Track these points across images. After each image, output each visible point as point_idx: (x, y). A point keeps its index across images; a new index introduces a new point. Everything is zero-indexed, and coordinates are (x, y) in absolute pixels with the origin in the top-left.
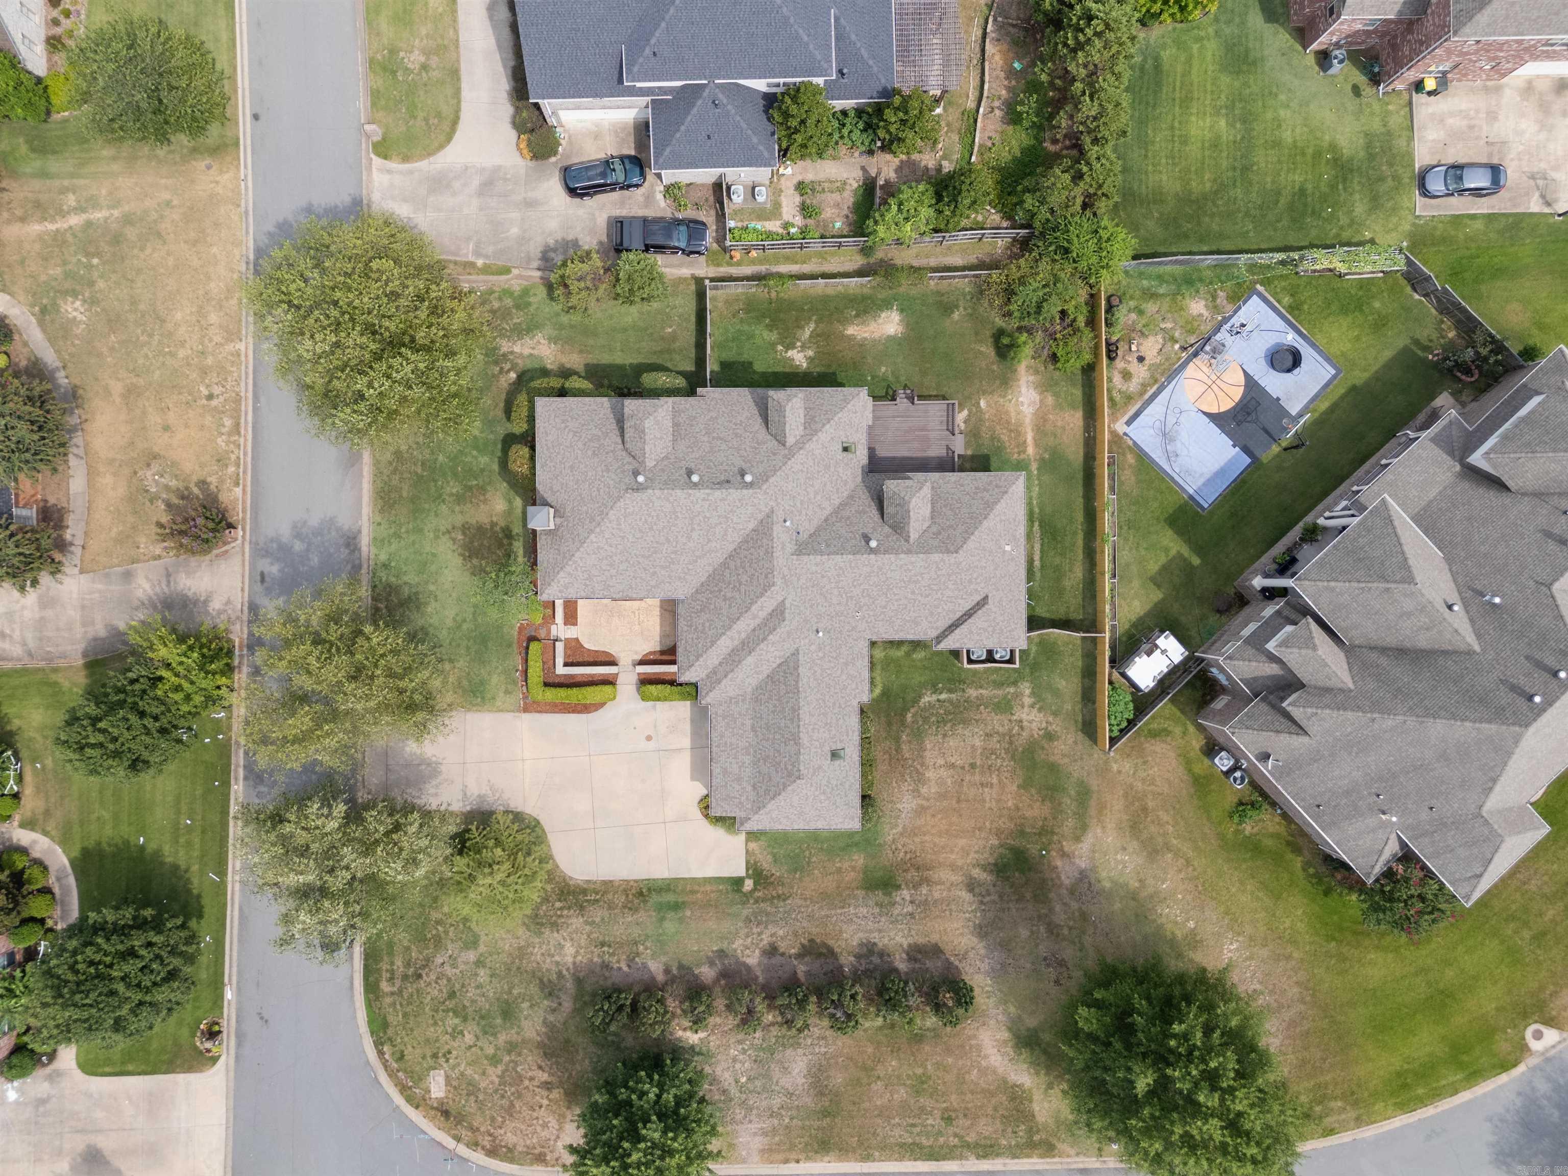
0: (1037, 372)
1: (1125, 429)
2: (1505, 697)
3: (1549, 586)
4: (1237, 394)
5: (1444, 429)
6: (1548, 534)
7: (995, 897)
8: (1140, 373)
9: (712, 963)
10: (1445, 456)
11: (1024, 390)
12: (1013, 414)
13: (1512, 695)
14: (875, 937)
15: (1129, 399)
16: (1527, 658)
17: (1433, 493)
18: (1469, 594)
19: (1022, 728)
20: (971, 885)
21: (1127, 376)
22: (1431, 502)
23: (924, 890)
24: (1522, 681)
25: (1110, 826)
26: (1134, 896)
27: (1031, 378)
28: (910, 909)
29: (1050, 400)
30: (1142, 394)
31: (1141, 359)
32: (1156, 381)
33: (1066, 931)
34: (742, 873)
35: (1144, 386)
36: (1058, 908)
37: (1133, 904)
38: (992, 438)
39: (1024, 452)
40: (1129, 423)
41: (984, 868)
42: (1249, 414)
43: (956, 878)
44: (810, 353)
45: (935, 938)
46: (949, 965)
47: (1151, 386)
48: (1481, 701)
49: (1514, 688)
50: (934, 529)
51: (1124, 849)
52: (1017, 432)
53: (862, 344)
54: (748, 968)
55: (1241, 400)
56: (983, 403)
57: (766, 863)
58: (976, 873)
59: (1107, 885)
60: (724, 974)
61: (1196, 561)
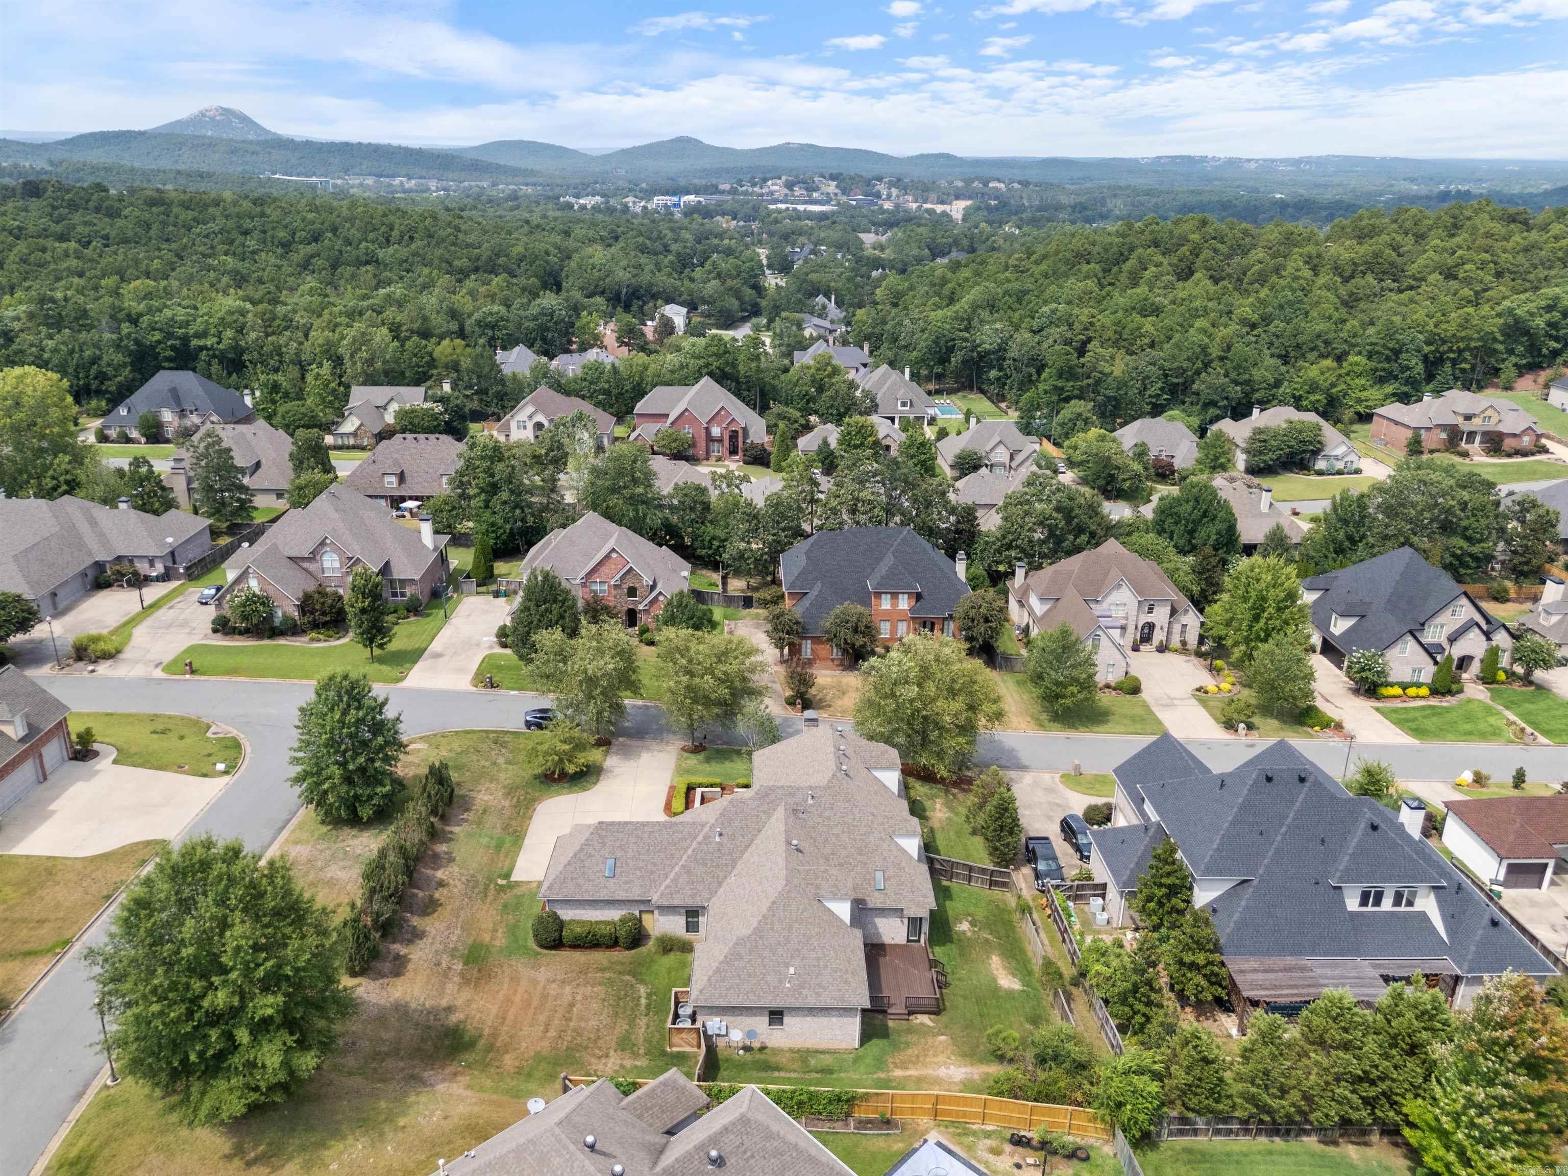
0: (984, 1081)
1: (933, 1142)
7: (431, 1023)
8: (1002, 1163)
11: (963, 1070)
12: (935, 1060)
14: (427, 940)
15: (969, 1149)
19: (600, 1058)
20: (449, 1009)
21: (996, 1151)
23: (457, 979)
25: (476, 1109)
26: (390, 1118)
27: (976, 1077)
28: (444, 965)
30: (975, 1159)
31: (1018, 1165)
33: (374, 1065)
34: (513, 878)
35: (984, 1163)
36: (402, 1064)
37: (382, 1117)
38: (908, 1044)
39: (896, 1067)
40: (939, 1144)
41: (462, 1021)
43: (459, 1002)
45: (409, 974)
47: (988, 1169)
51: (446, 1118)
52: (916, 1061)
56: (943, 1038)
57: (518, 891)
58: (460, 1015)
59: (412, 1099)
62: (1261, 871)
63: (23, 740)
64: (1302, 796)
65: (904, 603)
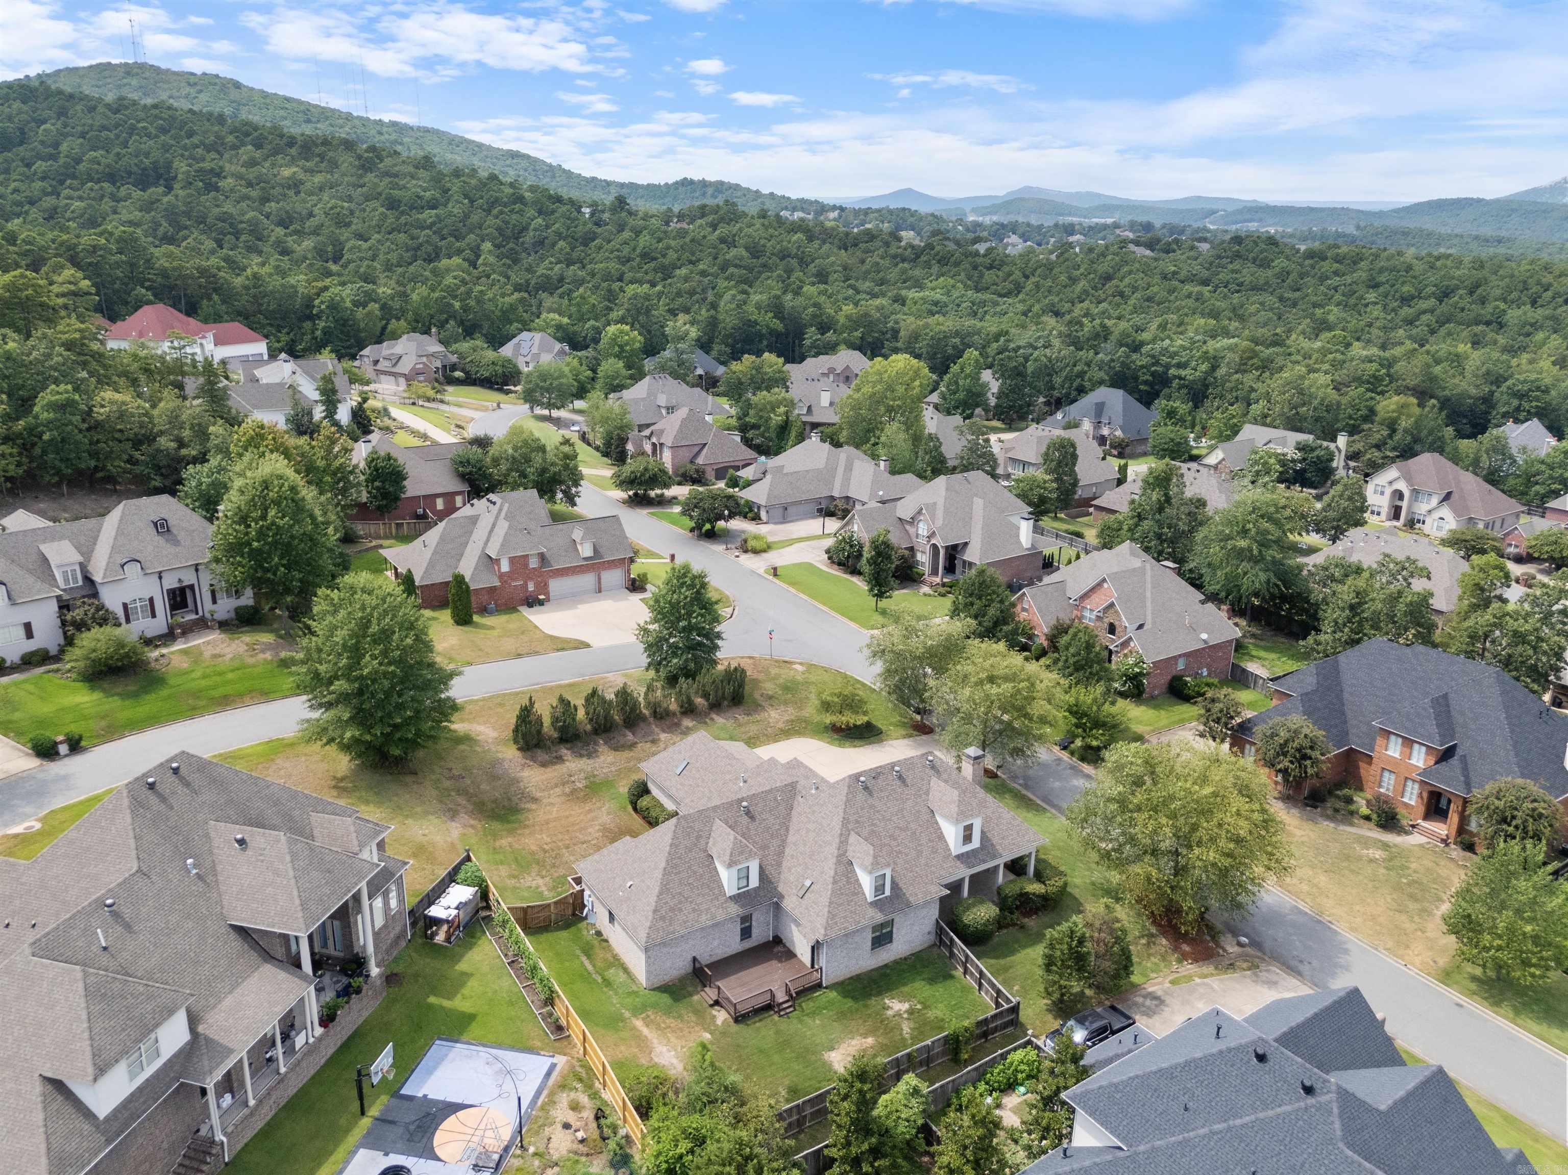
1: (554, 1060)
2: (195, 779)
3: (139, 870)
4: (439, 1138)
5: (218, 1065)
6: (128, 927)
7: (516, 797)
8: (562, 1113)
9: (687, 728)
10: (216, 1038)
11: (675, 1061)
12: (673, 1039)
13: (189, 779)
14: (590, 762)
15: (563, 1086)
16: (172, 808)
17: (228, 1002)
18: (209, 879)
20: (534, 799)
21: (575, 1107)
22: (230, 992)
23: (567, 790)
24: (180, 789)
28: (573, 779)
29: (644, 1061)
30: (552, 1094)
31: (567, 1126)
32: (542, 1108)
35: (551, 1102)
38: (680, 1017)
39: (645, 1019)
40: (553, 1066)
41: (529, 810)
42: (419, 1127)
43: (547, 801)
44: (890, 1013)
45: (548, 770)
46: (533, 759)
47: (544, 1104)
48: (215, 781)
49: (187, 784)
50: (703, 842)
51: (424, 836)
52: (660, 1031)
53: (851, 1034)
54: (664, 731)
55: (433, 1134)
58: (534, 806)
60: (678, 725)
61: (432, 1000)
62: (1142, 1148)
63: (585, 559)
64: (1288, 1108)
65: (1419, 759)
